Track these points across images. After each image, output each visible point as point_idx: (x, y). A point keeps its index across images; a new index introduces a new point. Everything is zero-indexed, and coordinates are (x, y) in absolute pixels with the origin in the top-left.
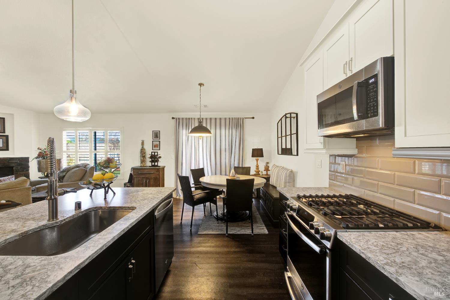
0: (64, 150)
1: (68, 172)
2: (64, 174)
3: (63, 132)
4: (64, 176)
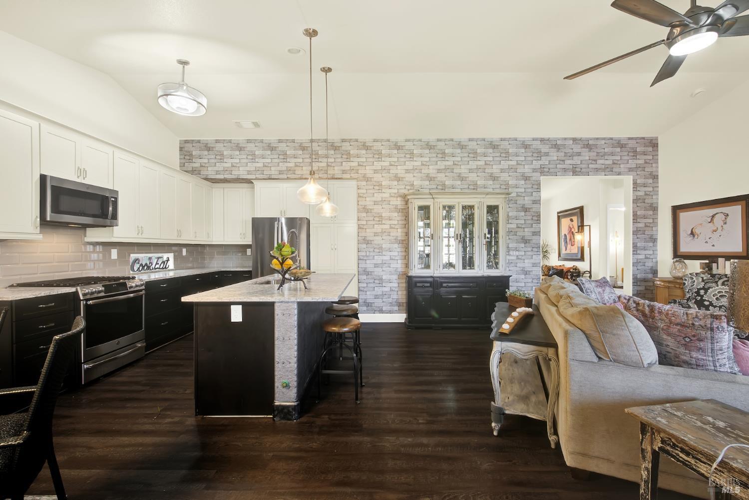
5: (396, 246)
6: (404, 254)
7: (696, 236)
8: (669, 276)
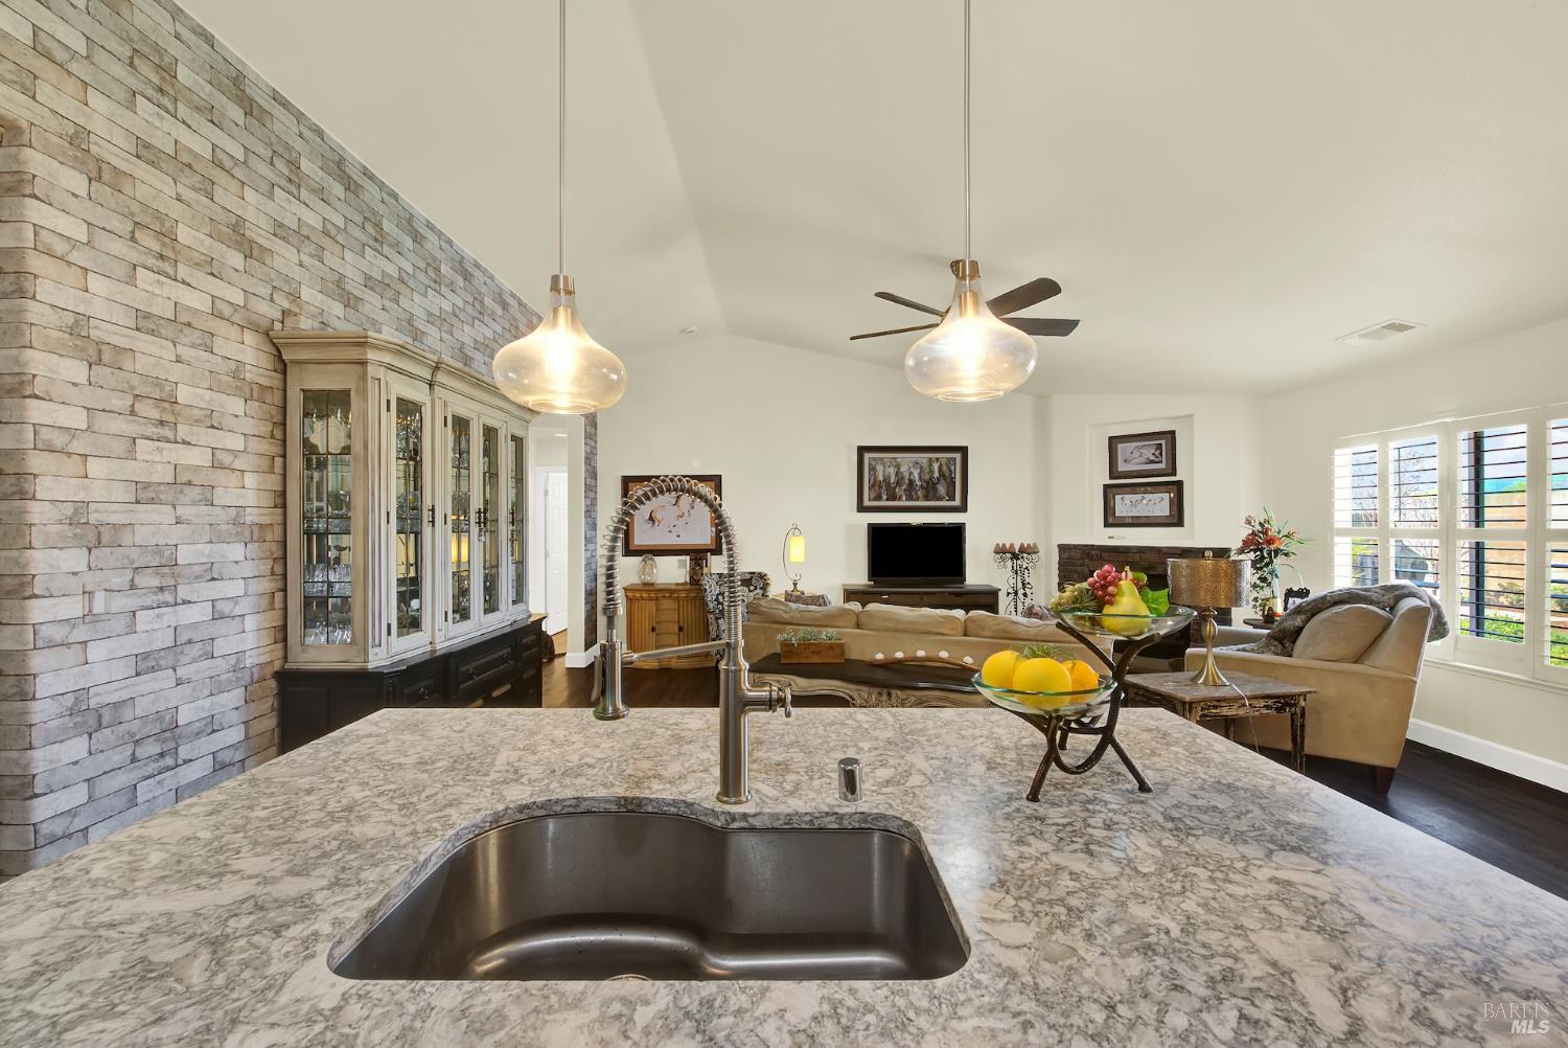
0: (1337, 525)
1: (1313, 615)
2: (1298, 621)
3: (1337, 452)
4: (1299, 630)
5: (236, 551)
6: (267, 585)
7: (657, 523)
8: (638, 582)
